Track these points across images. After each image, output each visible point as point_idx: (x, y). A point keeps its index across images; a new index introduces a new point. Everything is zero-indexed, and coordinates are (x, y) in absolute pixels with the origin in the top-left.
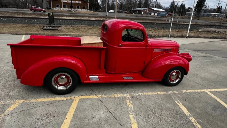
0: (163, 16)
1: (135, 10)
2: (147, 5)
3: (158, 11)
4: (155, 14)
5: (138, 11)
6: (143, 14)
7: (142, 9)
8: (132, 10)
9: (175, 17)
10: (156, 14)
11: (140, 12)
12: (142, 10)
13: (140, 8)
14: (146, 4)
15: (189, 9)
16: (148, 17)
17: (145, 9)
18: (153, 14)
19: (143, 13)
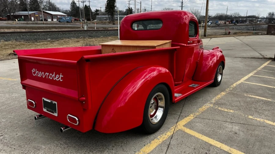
0: (68, 22)
1: (18, 14)
2: (35, 6)
3: (56, 15)
4: (52, 20)
5: (24, 16)
6: (34, 21)
7: (29, 12)
8: (12, 14)
9: (85, 22)
10: (55, 20)
11: (27, 18)
12: (30, 15)
13: (27, 11)
14: (33, 4)
15: (98, 12)
16: (45, 24)
17: (35, 13)
18: (50, 20)
19: (33, 19)
